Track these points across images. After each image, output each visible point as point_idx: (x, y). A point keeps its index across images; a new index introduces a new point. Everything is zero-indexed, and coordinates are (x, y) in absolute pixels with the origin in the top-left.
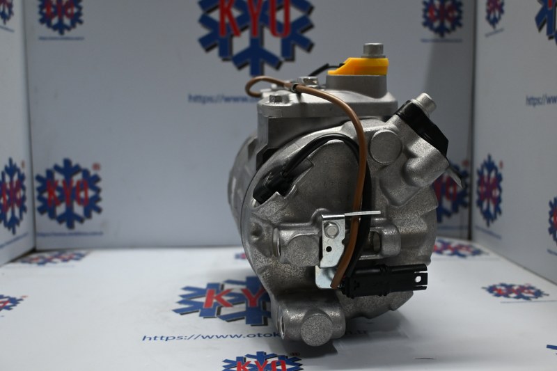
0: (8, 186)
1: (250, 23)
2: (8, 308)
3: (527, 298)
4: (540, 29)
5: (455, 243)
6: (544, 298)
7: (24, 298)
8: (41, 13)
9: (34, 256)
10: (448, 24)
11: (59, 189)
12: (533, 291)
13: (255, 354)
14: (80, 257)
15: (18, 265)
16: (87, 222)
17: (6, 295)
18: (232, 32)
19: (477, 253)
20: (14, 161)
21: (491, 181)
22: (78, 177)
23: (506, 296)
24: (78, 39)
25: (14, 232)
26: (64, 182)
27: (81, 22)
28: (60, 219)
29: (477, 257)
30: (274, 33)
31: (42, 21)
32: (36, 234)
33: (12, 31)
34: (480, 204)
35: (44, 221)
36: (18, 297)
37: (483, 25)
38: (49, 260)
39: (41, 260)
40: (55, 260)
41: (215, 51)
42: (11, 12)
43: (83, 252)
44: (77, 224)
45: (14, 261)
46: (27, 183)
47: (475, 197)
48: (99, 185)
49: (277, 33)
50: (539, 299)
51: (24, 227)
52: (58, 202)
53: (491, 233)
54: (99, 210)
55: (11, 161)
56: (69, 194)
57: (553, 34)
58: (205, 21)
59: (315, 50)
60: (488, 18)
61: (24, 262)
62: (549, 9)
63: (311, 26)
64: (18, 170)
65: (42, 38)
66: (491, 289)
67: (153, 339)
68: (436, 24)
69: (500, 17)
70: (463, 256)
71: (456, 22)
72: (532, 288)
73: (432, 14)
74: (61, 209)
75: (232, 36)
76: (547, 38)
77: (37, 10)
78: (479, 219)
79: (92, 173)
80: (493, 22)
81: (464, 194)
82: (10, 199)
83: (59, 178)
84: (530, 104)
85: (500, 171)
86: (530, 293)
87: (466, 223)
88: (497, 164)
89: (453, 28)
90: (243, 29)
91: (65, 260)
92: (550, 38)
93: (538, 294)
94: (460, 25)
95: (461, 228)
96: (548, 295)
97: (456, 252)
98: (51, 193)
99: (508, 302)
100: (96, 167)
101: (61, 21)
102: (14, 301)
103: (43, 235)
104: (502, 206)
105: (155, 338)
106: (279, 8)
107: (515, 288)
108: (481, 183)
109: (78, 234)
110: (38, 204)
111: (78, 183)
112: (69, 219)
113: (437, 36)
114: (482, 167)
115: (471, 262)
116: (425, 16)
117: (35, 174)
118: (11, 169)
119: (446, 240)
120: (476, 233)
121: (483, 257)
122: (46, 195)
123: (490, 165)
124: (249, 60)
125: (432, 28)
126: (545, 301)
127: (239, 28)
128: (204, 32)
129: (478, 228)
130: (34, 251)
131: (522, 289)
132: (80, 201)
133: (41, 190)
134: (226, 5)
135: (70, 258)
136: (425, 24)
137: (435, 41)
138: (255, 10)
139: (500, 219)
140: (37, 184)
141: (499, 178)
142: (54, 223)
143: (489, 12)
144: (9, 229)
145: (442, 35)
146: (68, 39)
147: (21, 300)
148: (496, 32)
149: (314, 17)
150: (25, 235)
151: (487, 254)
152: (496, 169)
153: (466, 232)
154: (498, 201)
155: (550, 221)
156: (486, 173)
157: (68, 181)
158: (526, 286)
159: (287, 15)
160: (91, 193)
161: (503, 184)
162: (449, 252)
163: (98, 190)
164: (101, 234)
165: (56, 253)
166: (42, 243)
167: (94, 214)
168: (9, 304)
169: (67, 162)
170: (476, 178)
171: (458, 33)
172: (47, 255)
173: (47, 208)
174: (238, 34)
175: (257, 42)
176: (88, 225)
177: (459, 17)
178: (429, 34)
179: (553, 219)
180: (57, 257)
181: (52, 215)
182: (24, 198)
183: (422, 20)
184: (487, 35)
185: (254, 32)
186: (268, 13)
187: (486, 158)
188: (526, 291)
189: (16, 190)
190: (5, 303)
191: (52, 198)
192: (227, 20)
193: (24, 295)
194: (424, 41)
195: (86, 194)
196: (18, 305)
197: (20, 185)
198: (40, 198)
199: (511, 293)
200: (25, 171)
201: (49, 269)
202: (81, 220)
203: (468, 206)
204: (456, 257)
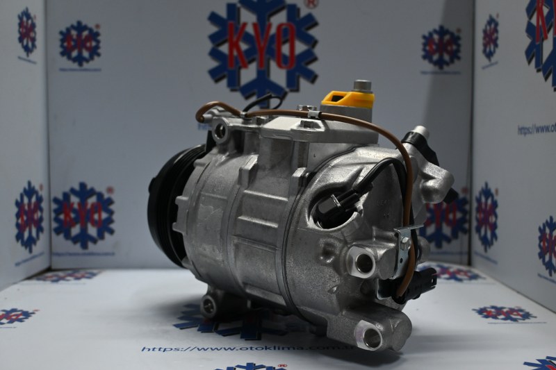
0: (26, 208)
1: (257, 56)
2: (21, 321)
3: (515, 320)
4: (529, 62)
5: (454, 268)
6: (532, 320)
7: (36, 312)
8: (62, 46)
9: (49, 274)
10: (446, 57)
11: (74, 211)
12: (521, 313)
13: (245, 365)
14: (93, 275)
15: (34, 282)
16: (100, 243)
17: (19, 309)
18: (241, 64)
19: (475, 277)
20: (33, 184)
21: (488, 208)
22: (92, 200)
23: (495, 317)
24: (96, 70)
25: (31, 251)
26: (79, 204)
27: (99, 55)
28: (75, 240)
29: (473, 281)
30: (280, 65)
31: (63, 54)
32: (52, 253)
33: (34, 63)
34: (478, 230)
35: (60, 242)
36: (30, 311)
37: (480, 59)
38: (63, 278)
39: (55, 278)
40: (69, 278)
41: (224, 82)
42: (34, 46)
43: (95, 271)
44: (90, 245)
45: (29, 278)
46: (44, 205)
47: (474, 224)
48: (112, 207)
49: (283, 65)
50: (527, 321)
51: (40, 246)
52: (73, 223)
53: (488, 259)
54: (112, 232)
55: (29, 183)
56: (84, 216)
57: (541, 67)
58: (215, 54)
59: (318, 81)
60: (484, 51)
61: (39, 279)
62: (537, 43)
63: (315, 59)
64: (36, 193)
65: (63, 70)
66: (482, 312)
67: (151, 350)
68: (436, 57)
69: (494, 51)
70: (460, 280)
71: (455, 56)
72: (522, 311)
73: (431, 47)
74: (76, 230)
75: (240, 68)
76: (535, 70)
77: (59, 43)
78: (477, 245)
79: (106, 196)
80: (489, 55)
81: (463, 220)
82: (27, 219)
83: (75, 200)
84: (521, 133)
85: (496, 198)
86: (519, 315)
87: (466, 249)
88: (493, 191)
89: (452, 61)
90: (250, 62)
91: (78, 278)
92: (538, 71)
93: (527, 316)
94: (459, 58)
95: (461, 253)
96: (535, 317)
97: (453, 276)
98: (67, 215)
99: (495, 323)
100: (110, 190)
101: (80, 53)
102: (27, 315)
103: (58, 255)
104: (498, 232)
105: (154, 349)
106: (285, 42)
107: (505, 310)
108: (479, 209)
109: (92, 254)
110: (54, 225)
111: (93, 205)
112: (83, 239)
113: (437, 69)
114: (480, 194)
115: (467, 286)
116: (424, 50)
117: (52, 196)
118: (30, 191)
119: (446, 265)
120: (476, 259)
121: (480, 281)
122: (62, 217)
123: (487, 192)
124: (256, 91)
125: (431, 61)
126: (531, 323)
127: (246, 60)
128: (213, 64)
129: (477, 253)
130: (49, 270)
131: (512, 311)
132: (94, 223)
133: (57, 212)
134: (235, 39)
135: (83, 277)
136: (425, 57)
137: (434, 73)
138: (262, 44)
139: (497, 245)
140: (54, 206)
141: (495, 205)
142: (69, 243)
143: (485, 45)
144: (26, 247)
145: (441, 67)
146: (86, 70)
147: (33, 313)
148: (492, 65)
149: (317, 51)
150: (41, 254)
151: (484, 278)
152: (492, 195)
153: (465, 258)
154: (494, 227)
155: (540, 246)
156: (483, 200)
157: (83, 203)
158: (516, 309)
159: (292, 49)
160: (104, 215)
161: (498, 211)
162: (447, 276)
163: (111, 213)
164: (113, 254)
165: (70, 272)
166: (58, 263)
167: (107, 235)
168: (21, 317)
169: (83, 185)
170: (475, 205)
171: (456, 66)
172: (61, 274)
173: (63, 229)
174: (245, 66)
175: (263, 74)
176: (101, 246)
177: (458, 51)
178: (428, 66)
179: (542, 244)
180: (70, 275)
181: (67, 236)
182: (41, 219)
183: (422, 53)
184: (484, 68)
185: (260, 65)
186: (274, 46)
187: (484, 186)
188: (515, 313)
189: (34, 211)
190: (18, 315)
191: (68, 219)
192: (235, 53)
193: (36, 309)
194: (424, 73)
195: (100, 216)
196: (30, 318)
197: (38, 207)
198: (57, 220)
199: (500, 315)
200: (43, 193)
201: (62, 285)
202: (94, 241)
203: (468, 232)
204: (452, 281)
